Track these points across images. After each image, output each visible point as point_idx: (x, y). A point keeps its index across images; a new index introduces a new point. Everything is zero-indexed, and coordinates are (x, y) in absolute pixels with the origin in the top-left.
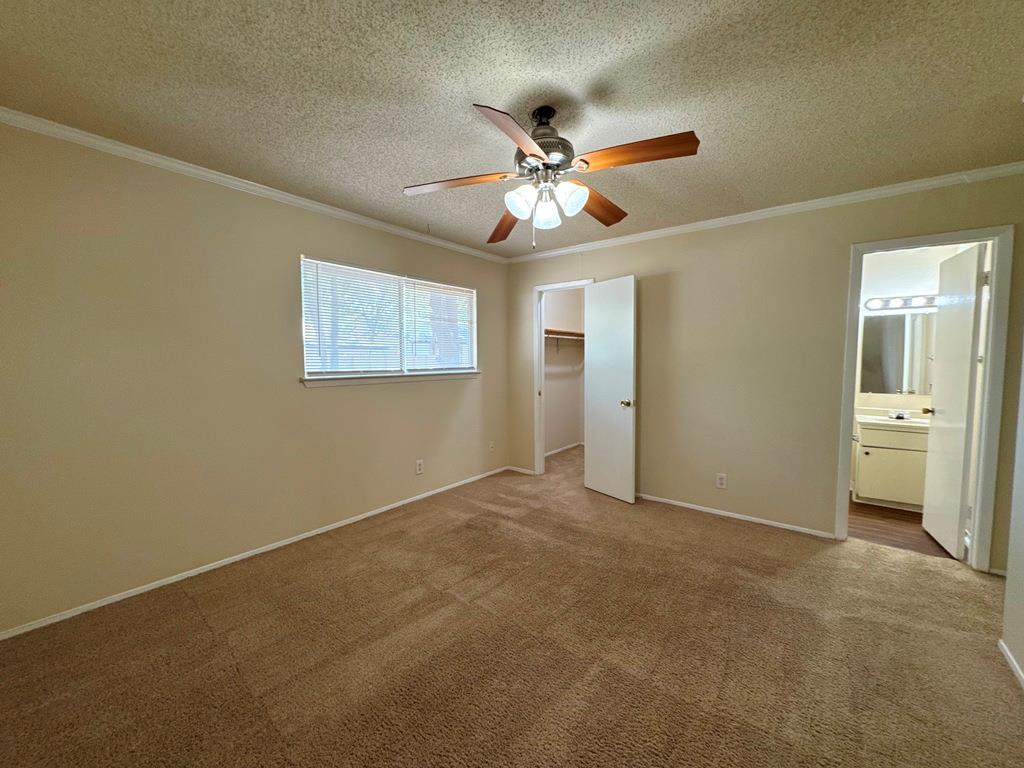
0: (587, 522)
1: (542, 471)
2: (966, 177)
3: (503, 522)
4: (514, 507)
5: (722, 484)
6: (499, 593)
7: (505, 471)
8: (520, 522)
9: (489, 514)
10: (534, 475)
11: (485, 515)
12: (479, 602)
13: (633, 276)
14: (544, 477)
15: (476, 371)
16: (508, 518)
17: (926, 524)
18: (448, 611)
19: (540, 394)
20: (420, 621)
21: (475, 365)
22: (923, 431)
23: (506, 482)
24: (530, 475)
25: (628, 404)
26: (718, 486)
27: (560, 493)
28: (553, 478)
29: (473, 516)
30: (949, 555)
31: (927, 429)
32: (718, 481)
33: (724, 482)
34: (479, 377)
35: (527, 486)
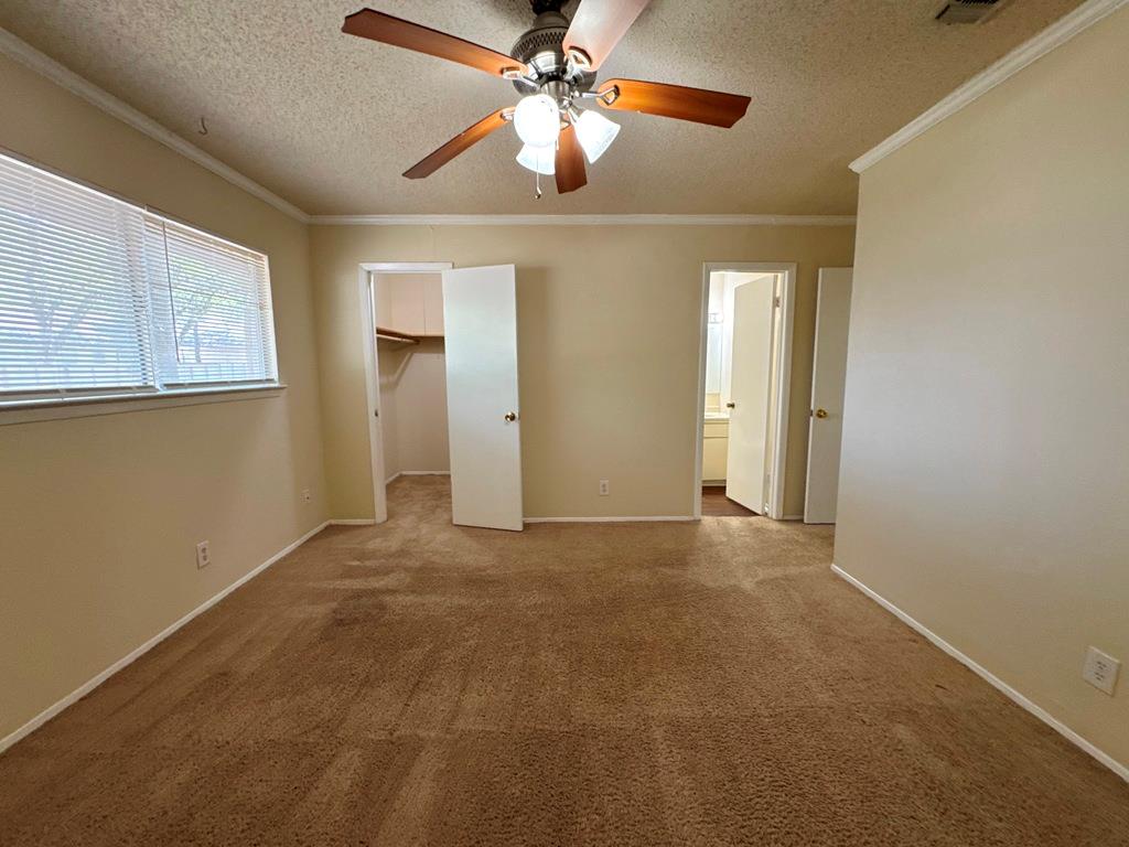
0: (493, 566)
1: (385, 517)
2: (772, 220)
3: (388, 599)
4: (387, 574)
5: (604, 491)
6: (472, 701)
7: (326, 528)
8: (413, 592)
9: (358, 595)
10: (375, 525)
11: (351, 598)
12: (460, 724)
13: (513, 266)
14: (390, 524)
15: (276, 385)
16: (393, 592)
17: (730, 494)
18: (427, 765)
19: (376, 415)
20: (397, 805)
21: (275, 375)
22: (725, 422)
23: (340, 542)
24: (370, 526)
25: (513, 418)
26: (602, 493)
27: (431, 539)
28: (406, 522)
29: (334, 605)
30: (755, 514)
31: (727, 420)
32: (601, 489)
33: (607, 488)
34: (284, 393)
35: (378, 540)
